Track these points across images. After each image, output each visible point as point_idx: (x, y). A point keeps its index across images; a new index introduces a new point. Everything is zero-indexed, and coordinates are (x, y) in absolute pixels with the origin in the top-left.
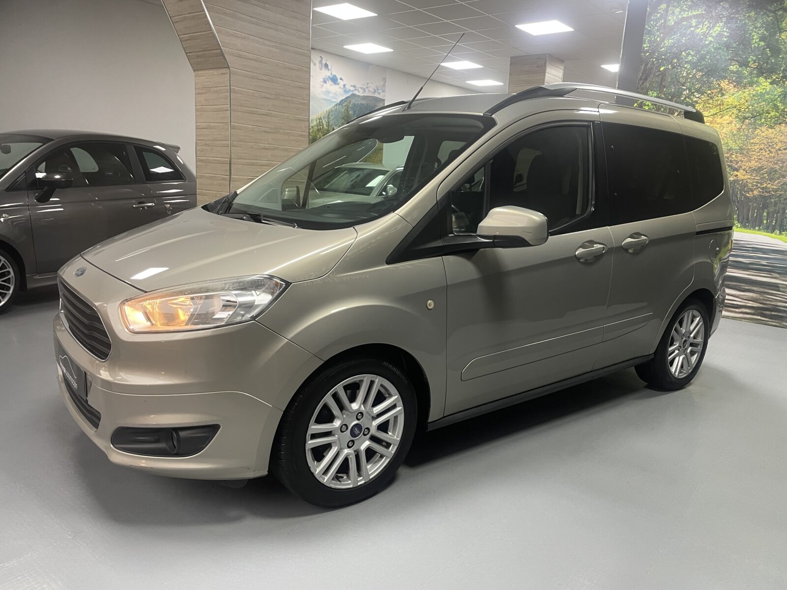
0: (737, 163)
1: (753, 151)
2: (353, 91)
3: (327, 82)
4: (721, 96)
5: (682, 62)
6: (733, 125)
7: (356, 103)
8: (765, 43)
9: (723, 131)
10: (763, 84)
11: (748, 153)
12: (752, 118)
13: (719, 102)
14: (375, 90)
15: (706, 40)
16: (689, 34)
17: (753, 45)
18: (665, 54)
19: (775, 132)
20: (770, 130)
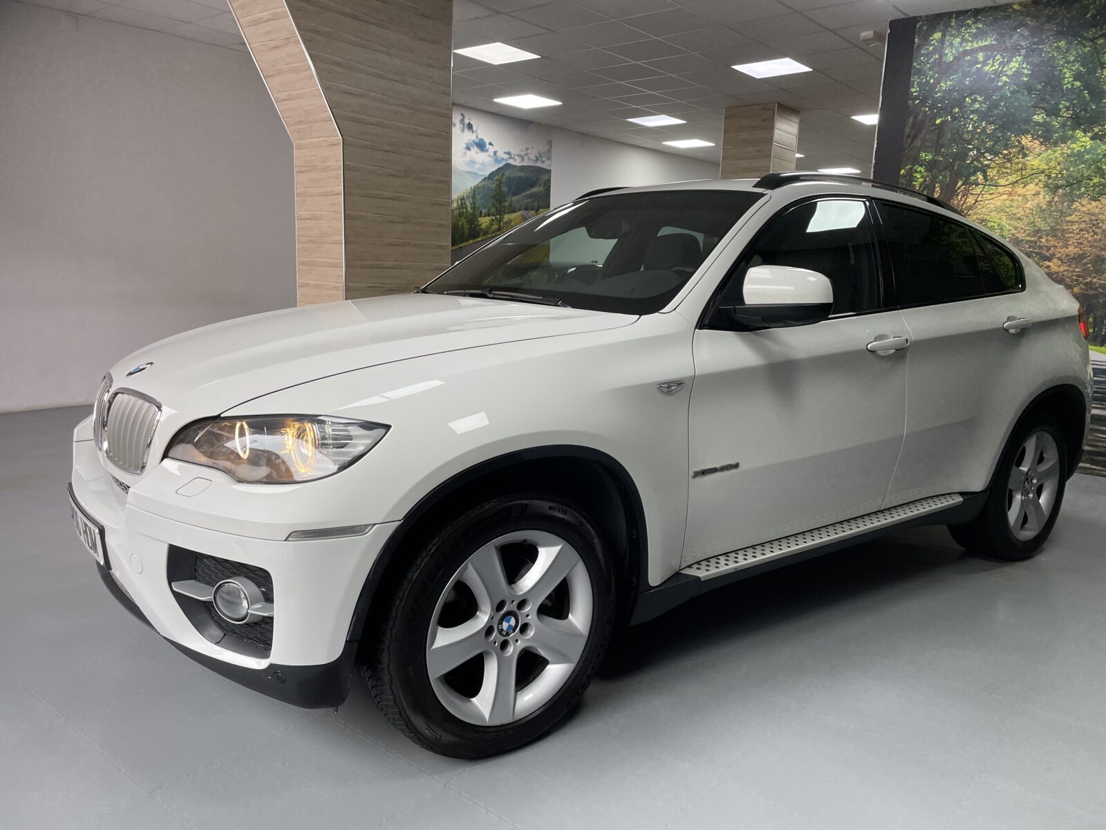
0: (1049, 249)
1: (1071, 233)
2: (506, 160)
3: (472, 148)
4: (1023, 158)
5: (966, 111)
6: (1041, 196)
7: (512, 176)
8: (1081, 82)
9: (1028, 205)
10: (1081, 139)
11: (1063, 235)
12: (1067, 186)
13: (1020, 166)
14: (537, 157)
15: (999, 81)
16: (975, 73)
17: (1065, 87)
18: (941, 100)
19: (1100, 206)
20: (1093, 202)
